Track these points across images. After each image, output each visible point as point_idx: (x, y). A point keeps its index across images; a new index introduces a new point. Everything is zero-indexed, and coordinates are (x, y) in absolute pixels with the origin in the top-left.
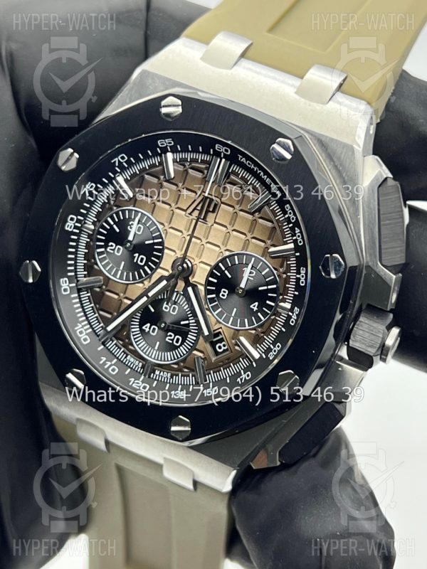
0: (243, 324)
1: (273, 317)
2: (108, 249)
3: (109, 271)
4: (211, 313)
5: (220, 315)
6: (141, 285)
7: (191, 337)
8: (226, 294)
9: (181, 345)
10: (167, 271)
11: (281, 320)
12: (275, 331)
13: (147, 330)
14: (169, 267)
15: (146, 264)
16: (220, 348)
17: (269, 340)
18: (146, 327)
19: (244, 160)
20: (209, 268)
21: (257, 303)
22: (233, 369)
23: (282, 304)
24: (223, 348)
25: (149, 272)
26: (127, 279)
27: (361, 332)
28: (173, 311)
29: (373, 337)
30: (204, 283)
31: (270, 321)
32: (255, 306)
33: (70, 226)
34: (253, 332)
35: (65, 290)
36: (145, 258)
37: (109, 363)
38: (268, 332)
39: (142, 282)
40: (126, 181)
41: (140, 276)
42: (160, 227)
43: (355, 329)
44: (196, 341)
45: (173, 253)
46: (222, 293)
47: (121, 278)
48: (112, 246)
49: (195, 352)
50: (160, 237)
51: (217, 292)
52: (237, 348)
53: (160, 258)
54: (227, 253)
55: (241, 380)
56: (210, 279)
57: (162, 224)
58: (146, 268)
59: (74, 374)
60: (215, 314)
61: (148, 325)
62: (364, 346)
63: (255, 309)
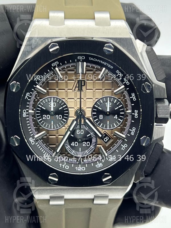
0: (113, 126)
1: (125, 118)
2: (43, 118)
3: (47, 127)
4: (99, 127)
5: (103, 126)
6: (64, 128)
7: (94, 140)
8: (102, 117)
9: (90, 145)
10: (73, 117)
11: (129, 118)
12: (128, 123)
13: (73, 145)
14: (73, 115)
15: (63, 118)
16: (106, 140)
17: (127, 128)
18: (73, 144)
19: (92, 59)
20: (91, 109)
21: (116, 116)
22: (116, 146)
23: (127, 111)
24: (107, 139)
25: (65, 121)
26: (57, 127)
27: (161, 110)
28: (82, 133)
29: (166, 111)
30: (91, 116)
31: (124, 120)
32: (116, 117)
33: (24, 115)
34: (119, 127)
35: (33, 143)
36: (61, 116)
37: (64, 165)
38: (125, 125)
39: (64, 126)
40: (41, 86)
41: (62, 124)
42: (64, 100)
43: (158, 110)
44: (96, 141)
45: (73, 109)
46: (100, 117)
47: (54, 128)
48: (44, 116)
49: (97, 146)
50: (65, 104)
51: (98, 117)
52: (115, 137)
53: (68, 113)
54: (97, 100)
55: (123, 148)
56: (93, 113)
57: (64, 99)
58: (63, 119)
59: (51, 176)
60: (100, 126)
61: (73, 143)
62: (163, 116)
63: (117, 118)
